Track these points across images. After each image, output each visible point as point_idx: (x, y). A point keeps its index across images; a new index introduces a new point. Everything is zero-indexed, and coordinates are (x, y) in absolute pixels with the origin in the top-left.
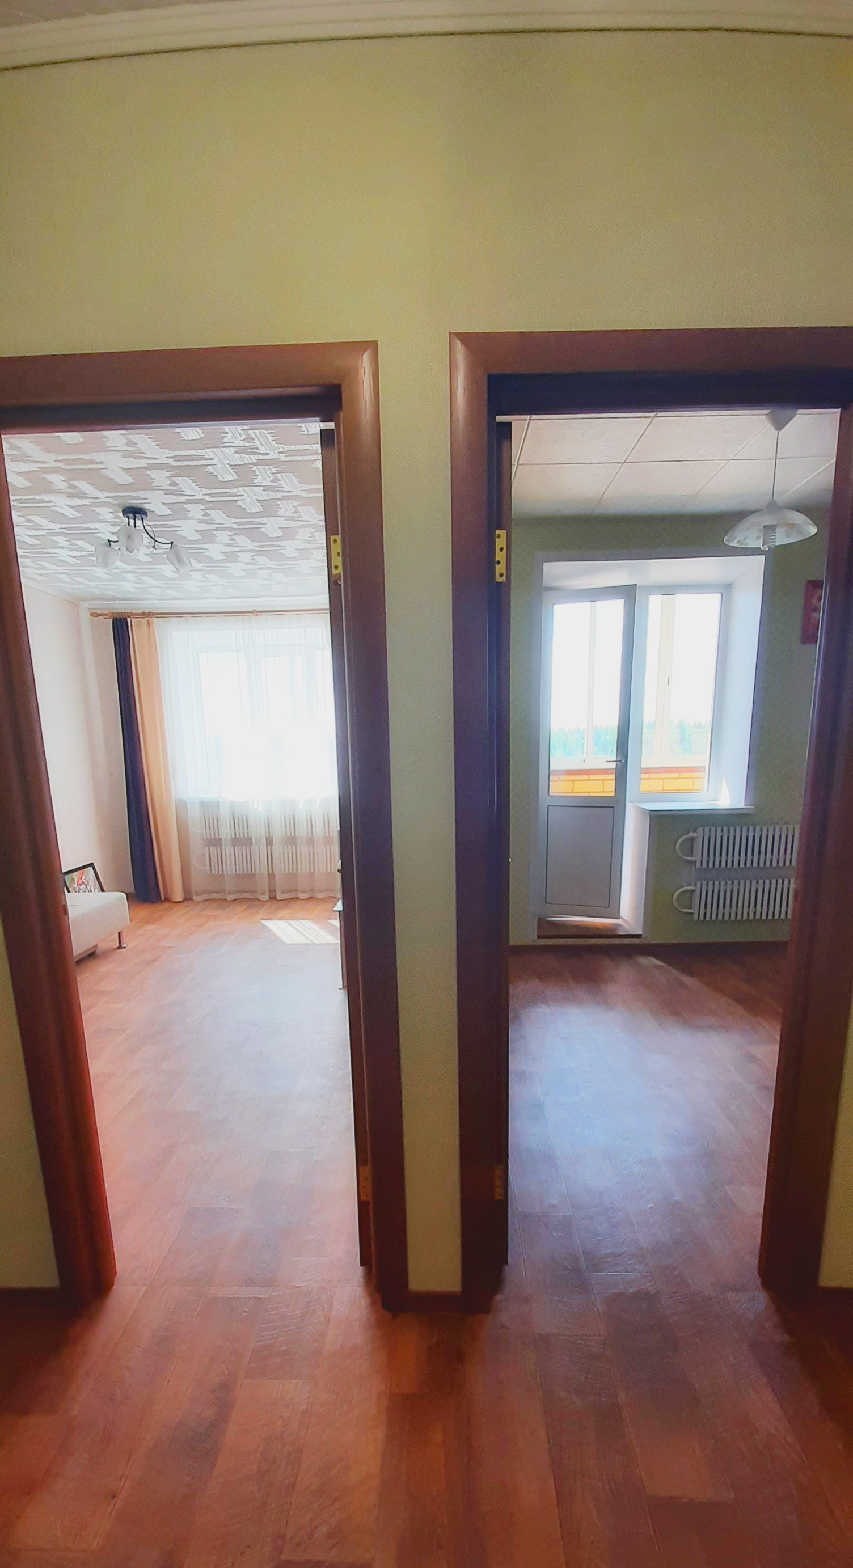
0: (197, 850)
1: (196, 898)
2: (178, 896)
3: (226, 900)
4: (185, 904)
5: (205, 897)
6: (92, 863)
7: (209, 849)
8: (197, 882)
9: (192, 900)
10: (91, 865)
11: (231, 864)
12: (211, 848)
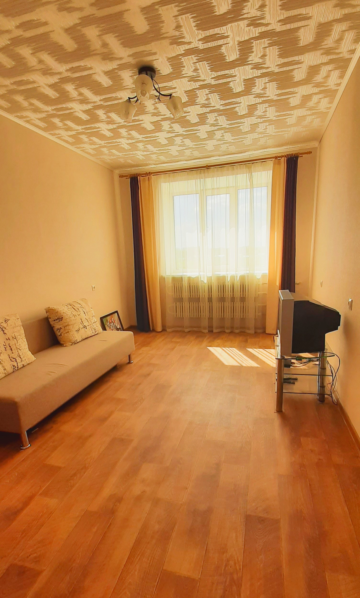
0: (170, 304)
1: (168, 330)
2: (159, 329)
3: (184, 331)
4: (162, 333)
5: (173, 329)
6: (117, 311)
7: (176, 304)
8: (170, 322)
9: (166, 331)
10: (117, 312)
11: (187, 312)
12: (177, 303)
